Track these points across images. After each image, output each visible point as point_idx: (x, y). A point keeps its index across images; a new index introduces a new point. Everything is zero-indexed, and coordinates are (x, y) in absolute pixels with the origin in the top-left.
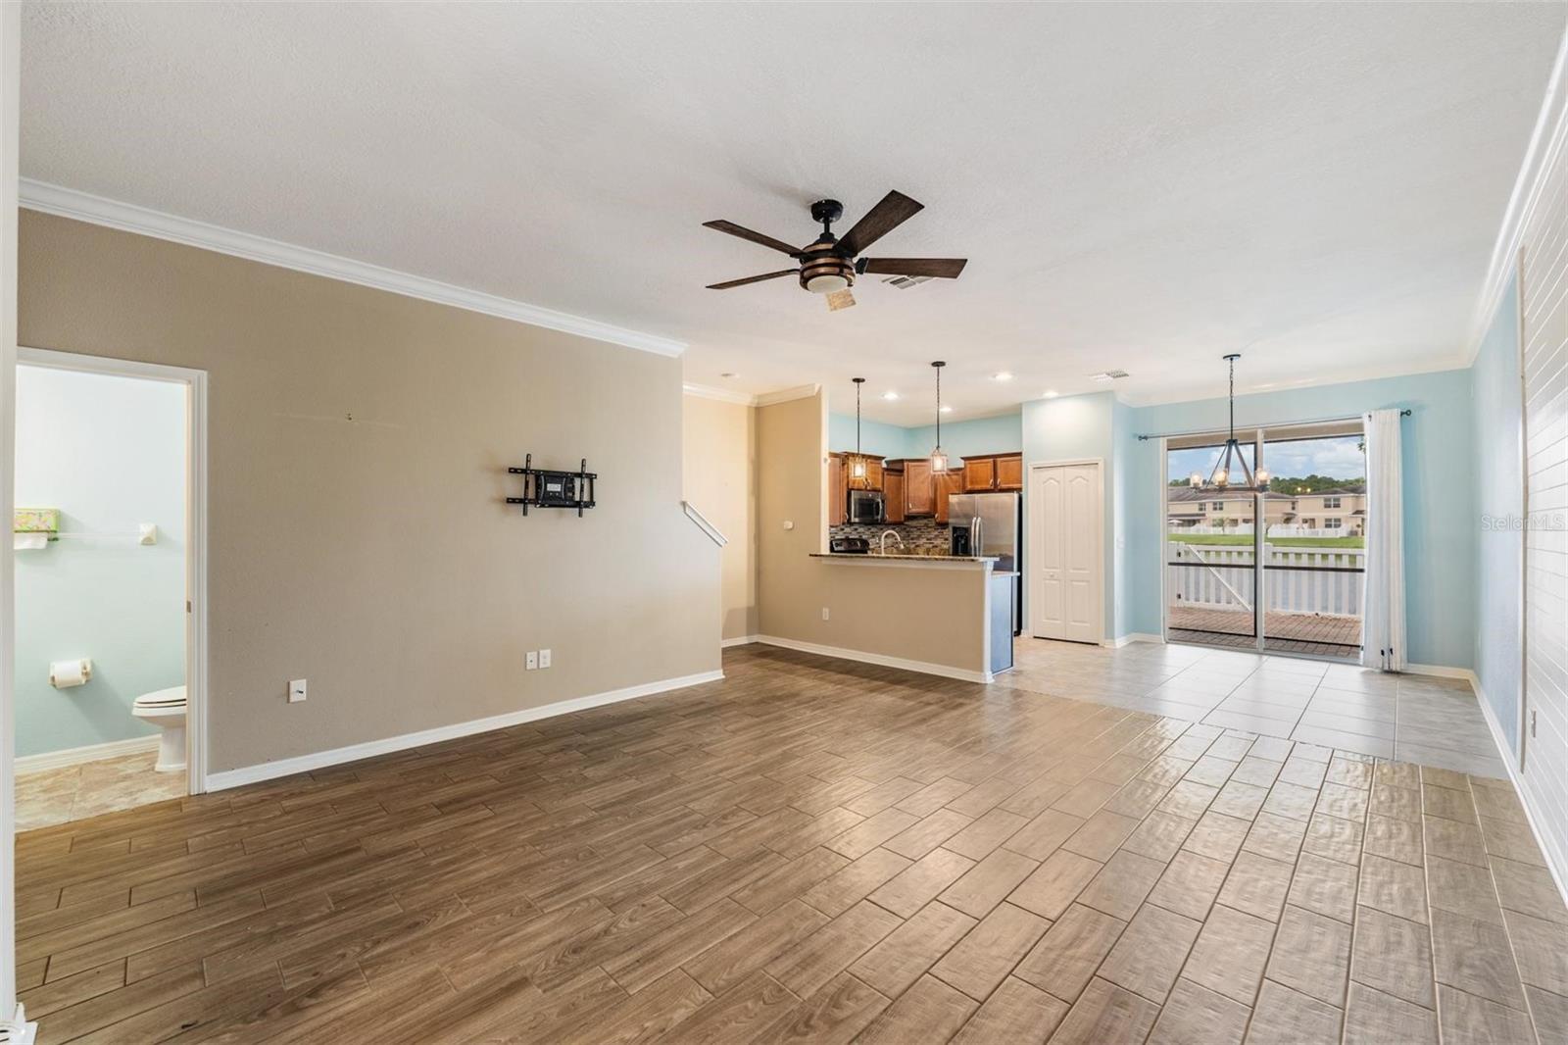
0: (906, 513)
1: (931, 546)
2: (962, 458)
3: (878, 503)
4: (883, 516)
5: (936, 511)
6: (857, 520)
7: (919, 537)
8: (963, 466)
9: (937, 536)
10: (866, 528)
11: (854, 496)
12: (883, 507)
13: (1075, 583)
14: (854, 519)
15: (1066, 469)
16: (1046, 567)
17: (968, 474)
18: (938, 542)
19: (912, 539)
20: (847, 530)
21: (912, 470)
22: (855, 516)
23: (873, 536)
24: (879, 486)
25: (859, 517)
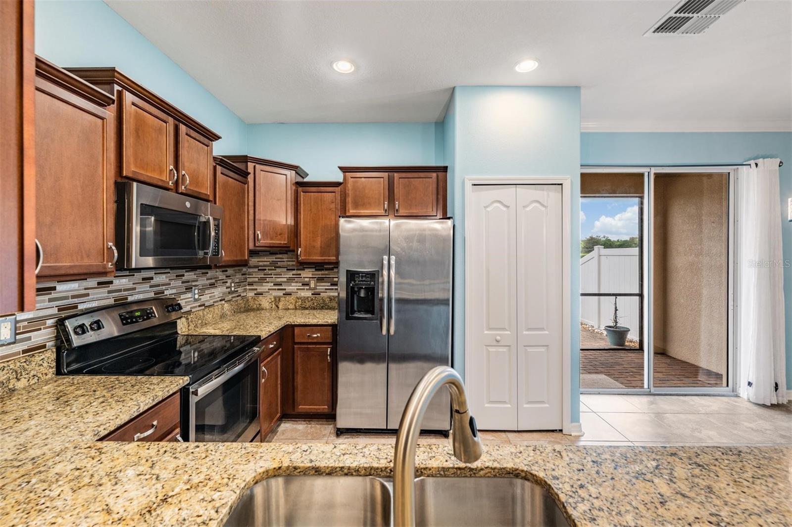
0: (251, 246)
1: (280, 293)
2: (340, 168)
3: (207, 223)
4: (216, 253)
5: (298, 245)
6: (150, 261)
7: (262, 280)
8: (341, 180)
9: (290, 280)
10: (173, 274)
11: (137, 196)
12: (217, 234)
13: (530, 349)
14: (136, 260)
15: (519, 188)
16: (490, 329)
17: (350, 192)
18: (292, 287)
19: (251, 284)
20: (122, 283)
21: (261, 176)
22: (143, 253)
23: (189, 289)
24: (207, 191)
25: (155, 254)
